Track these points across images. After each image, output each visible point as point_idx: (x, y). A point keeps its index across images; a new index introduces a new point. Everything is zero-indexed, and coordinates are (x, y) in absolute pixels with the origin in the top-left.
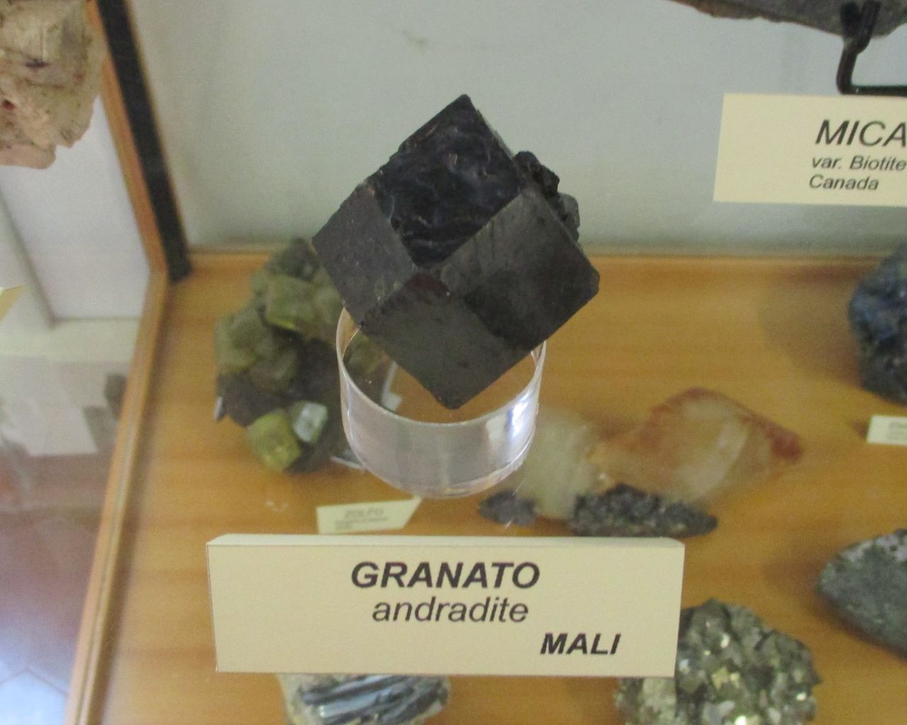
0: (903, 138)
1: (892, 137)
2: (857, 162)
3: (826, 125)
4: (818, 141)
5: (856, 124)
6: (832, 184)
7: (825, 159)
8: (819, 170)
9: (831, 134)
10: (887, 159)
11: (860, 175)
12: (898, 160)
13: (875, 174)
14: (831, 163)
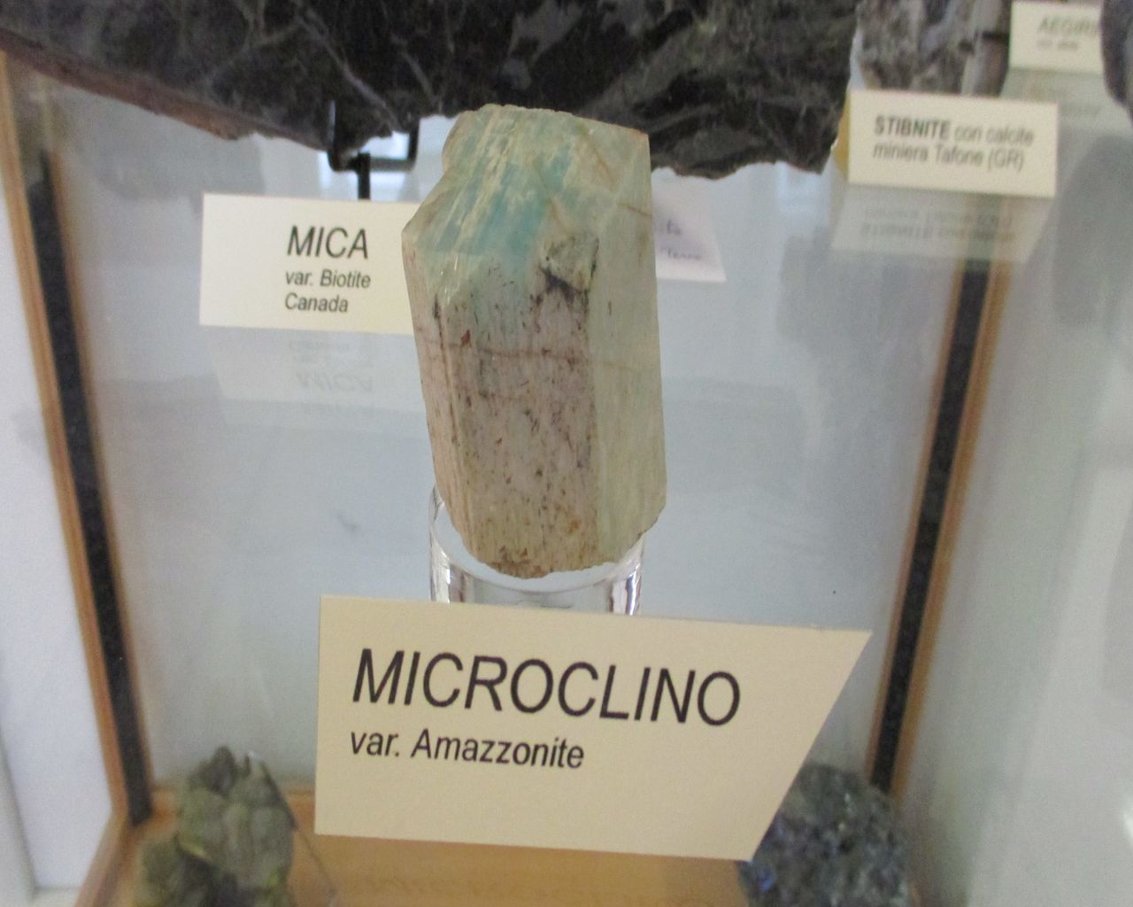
0: (364, 249)
1: (354, 247)
2: (328, 278)
3: (295, 232)
4: (289, 252)
5: (322, 231)
6: (305, 304)
7: (297, 275)
8: (293, 287)
9: (301, 243)
10: (353, 274)
11: (330, 293)
12: (363, 274)
13: (344, 293)
14: (302, 279)
